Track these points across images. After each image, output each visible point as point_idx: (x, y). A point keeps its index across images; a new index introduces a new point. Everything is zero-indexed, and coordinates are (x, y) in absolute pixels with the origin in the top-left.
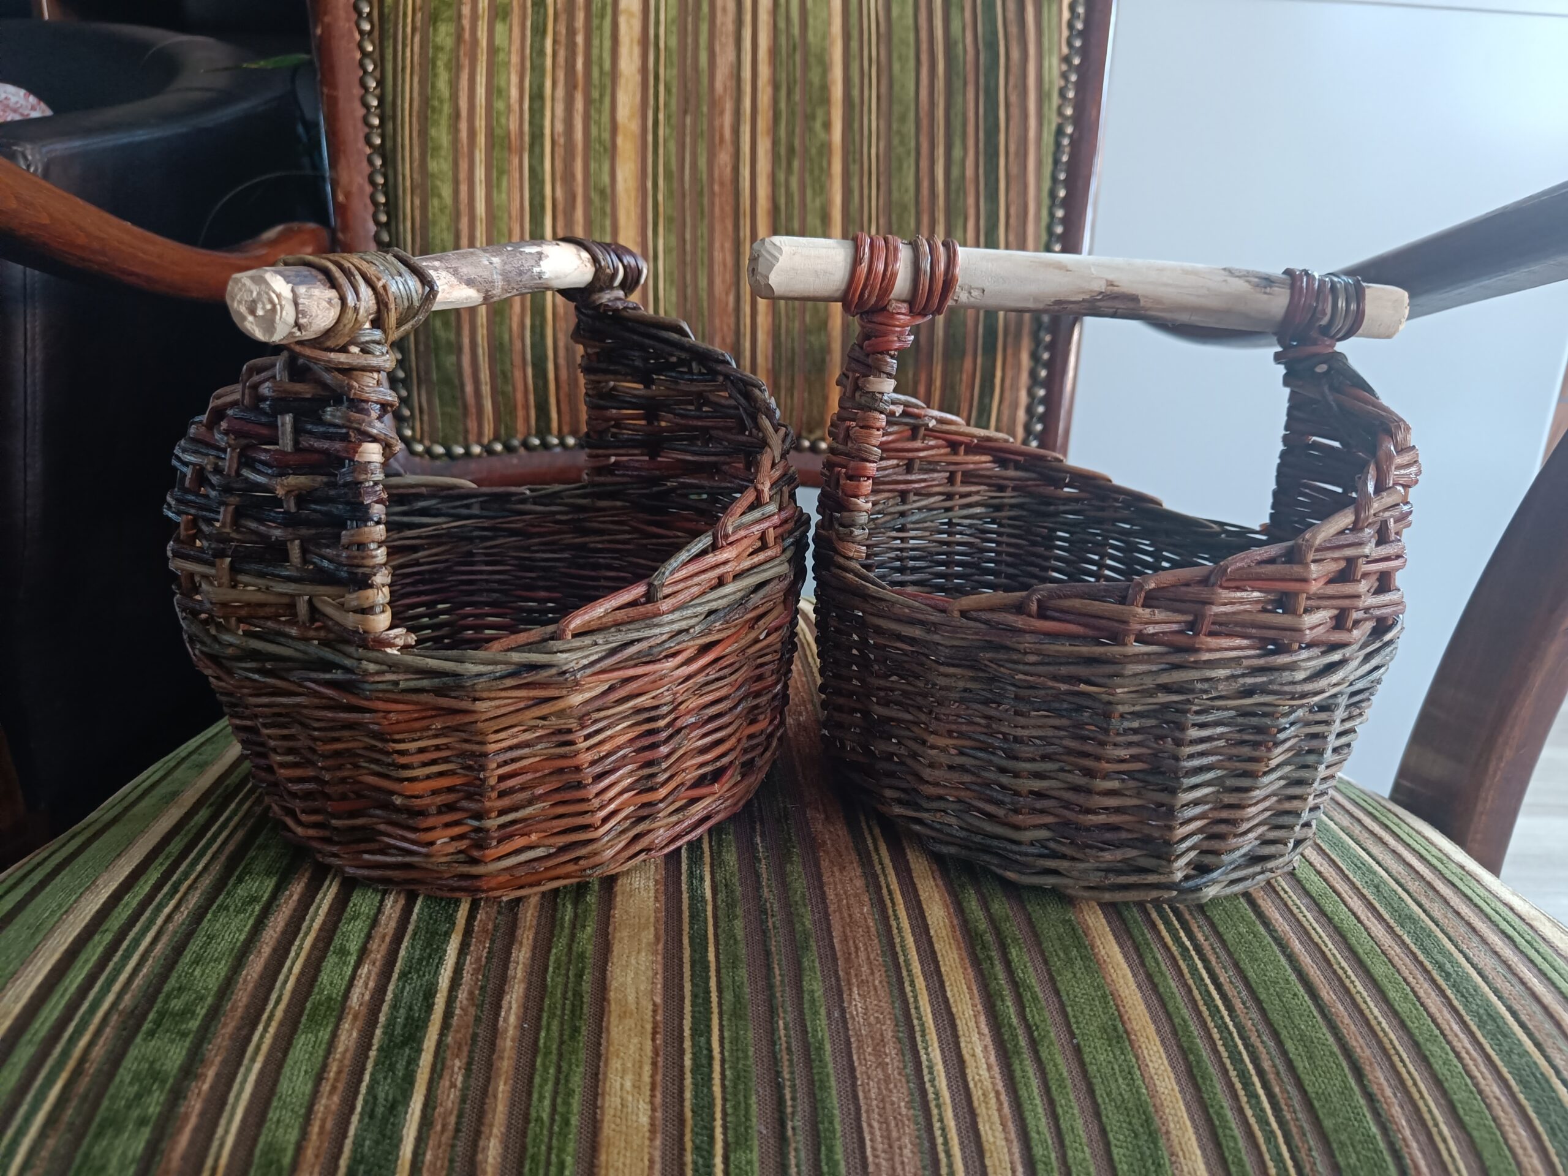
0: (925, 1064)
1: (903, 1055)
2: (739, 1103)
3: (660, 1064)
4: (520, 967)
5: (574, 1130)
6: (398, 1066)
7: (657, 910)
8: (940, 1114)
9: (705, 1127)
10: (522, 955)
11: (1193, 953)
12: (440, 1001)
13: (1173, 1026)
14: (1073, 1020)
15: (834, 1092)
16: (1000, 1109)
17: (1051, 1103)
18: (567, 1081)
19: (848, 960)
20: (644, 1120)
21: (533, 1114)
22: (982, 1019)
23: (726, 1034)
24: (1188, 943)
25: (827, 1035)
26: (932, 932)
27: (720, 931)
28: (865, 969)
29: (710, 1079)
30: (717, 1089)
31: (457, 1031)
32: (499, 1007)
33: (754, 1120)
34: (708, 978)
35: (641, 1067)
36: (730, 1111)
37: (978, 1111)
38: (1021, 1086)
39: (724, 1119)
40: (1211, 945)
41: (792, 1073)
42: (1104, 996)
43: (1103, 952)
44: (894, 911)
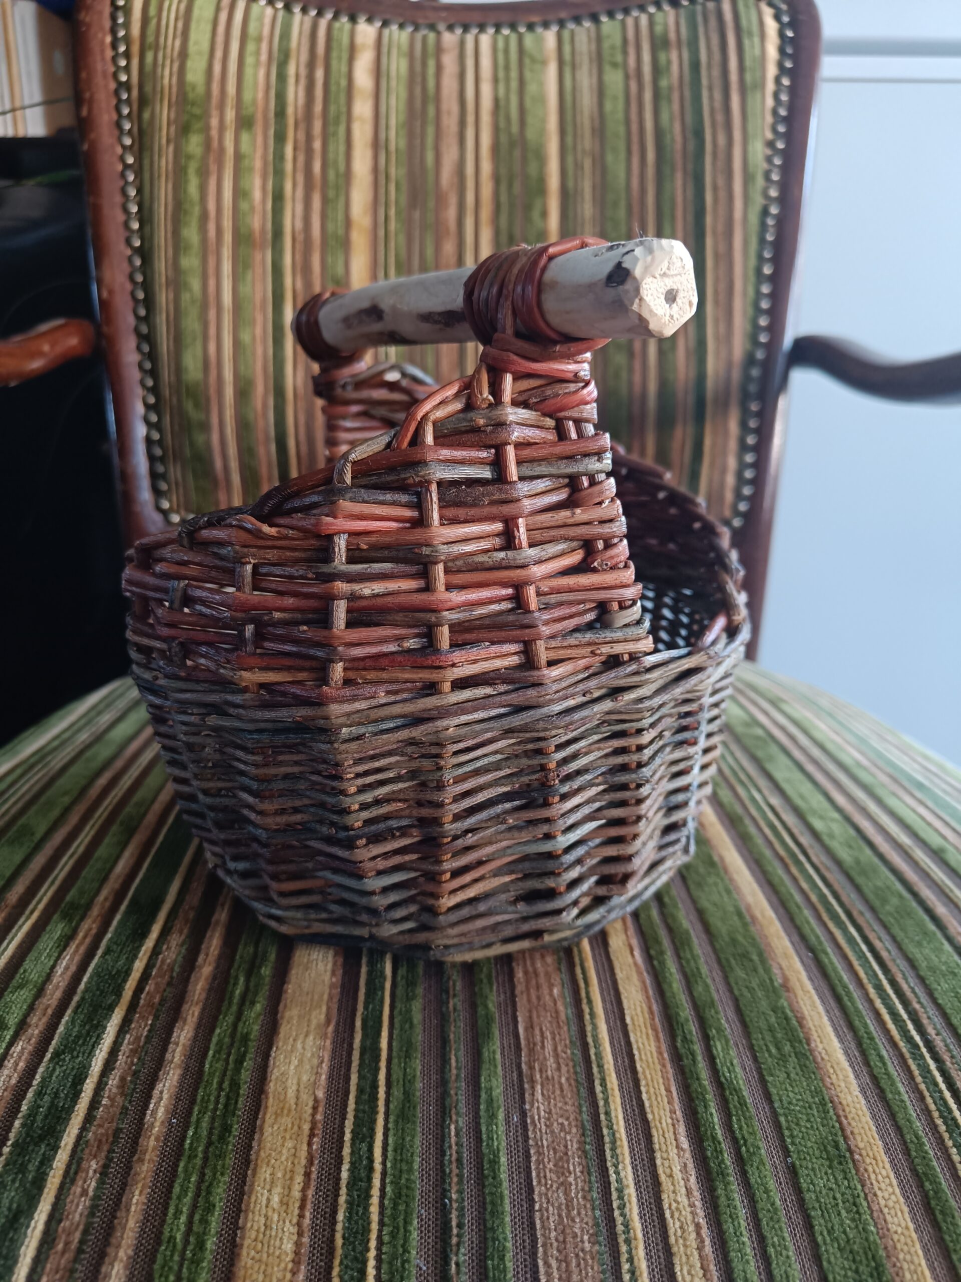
0: (614, 1185)
1: (589, 1174)
2: (398, 1228)
3: (314, 1176)
4: (179, 1049)
5: (209, 1256)
6: (31, 1167)
7: (332, 986)
8: (630, 1252)
9: (356, 1259)
10: (183, 1035)
11: (924, 1050)
12: (89, 1087)
13: (904, 1143)
14: (786, 1133)
15: (508, 1219)
16: (700, 1249)
17: (761, 1241)
18: (209, 1193)
19: (531, 1051)
20: (289, 1247)
21: (166, 1234)
22: (682, 1129)
23: (391, 1140)
24: (917, 1038)
25: (504, 1144)
26: (628, 1020)
27: (396, 1012)
28: (551, 1062)
29: (368, 1196)
30: (374, 1209)
31: (100, 1126)
32: (149, 1097)
33: (414, 1252)
34: (377, 1070)
35: (291, 1179)
36: (386, 1239)
37: (675, 1249)
38: (725, 1217)
39: (379, 1249)
40: (944, 1041)
41: (460, 1192)
42: (823, 1103)
43: (820, 1046)
44: (588, 993)
